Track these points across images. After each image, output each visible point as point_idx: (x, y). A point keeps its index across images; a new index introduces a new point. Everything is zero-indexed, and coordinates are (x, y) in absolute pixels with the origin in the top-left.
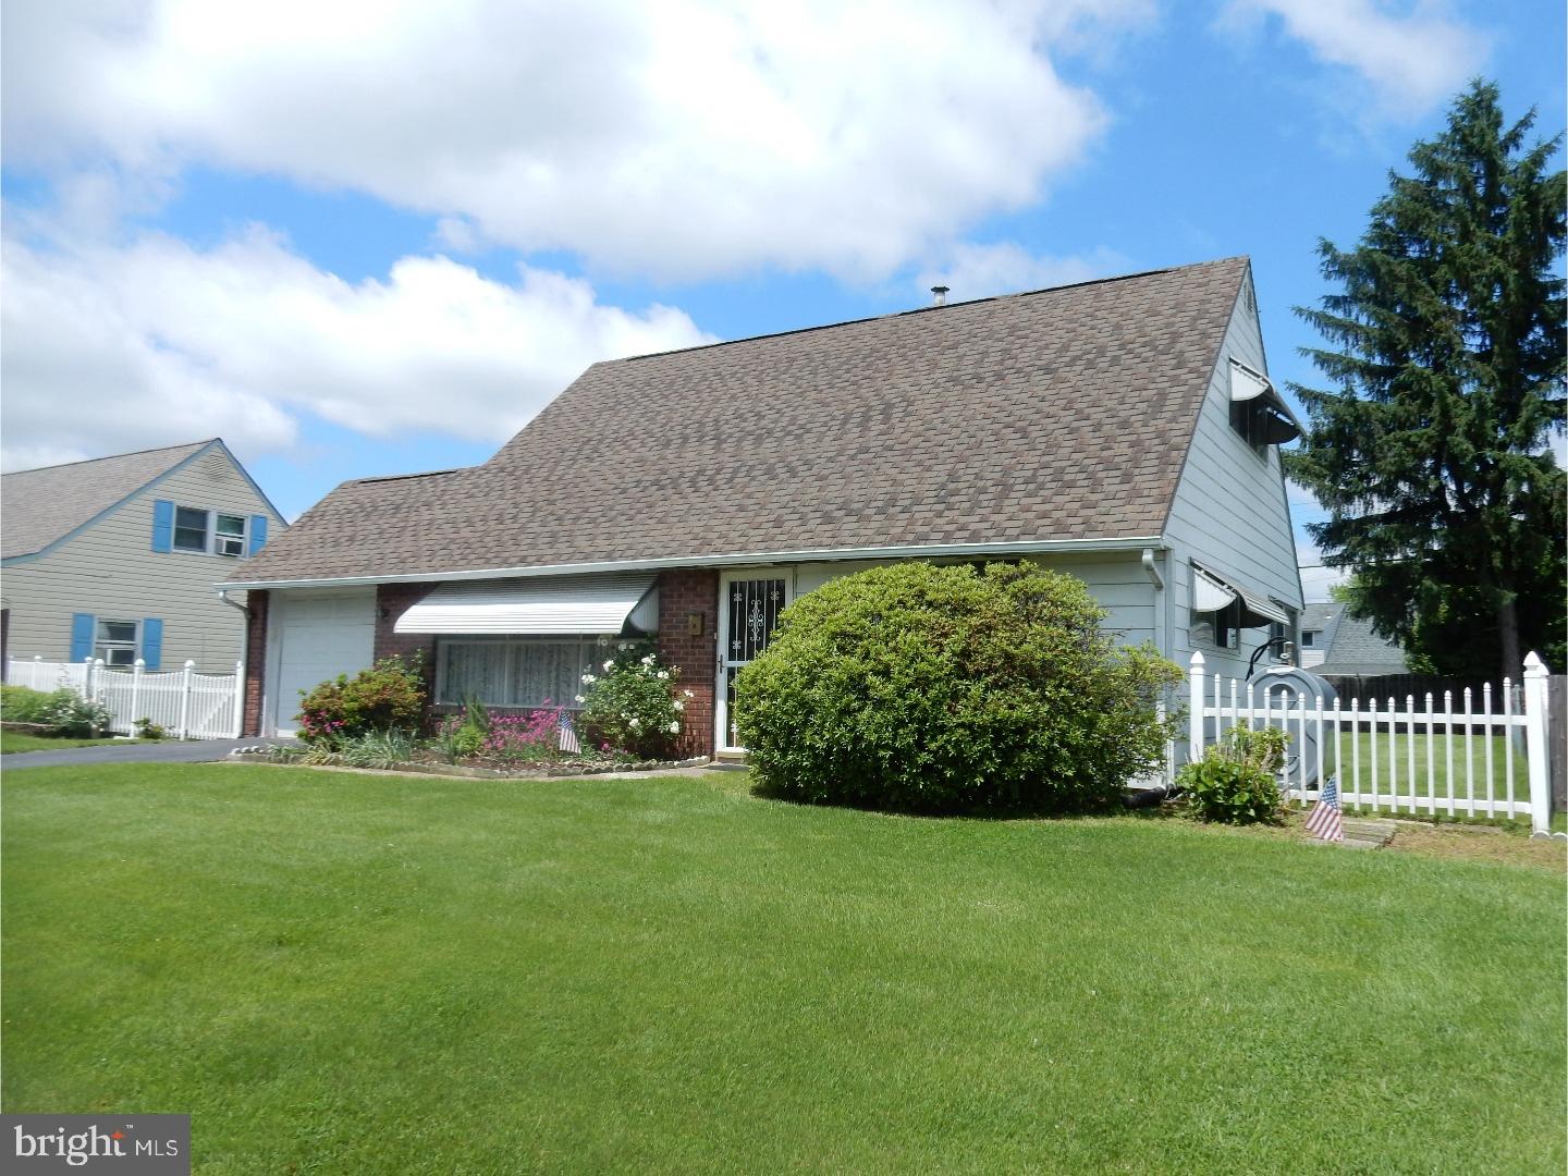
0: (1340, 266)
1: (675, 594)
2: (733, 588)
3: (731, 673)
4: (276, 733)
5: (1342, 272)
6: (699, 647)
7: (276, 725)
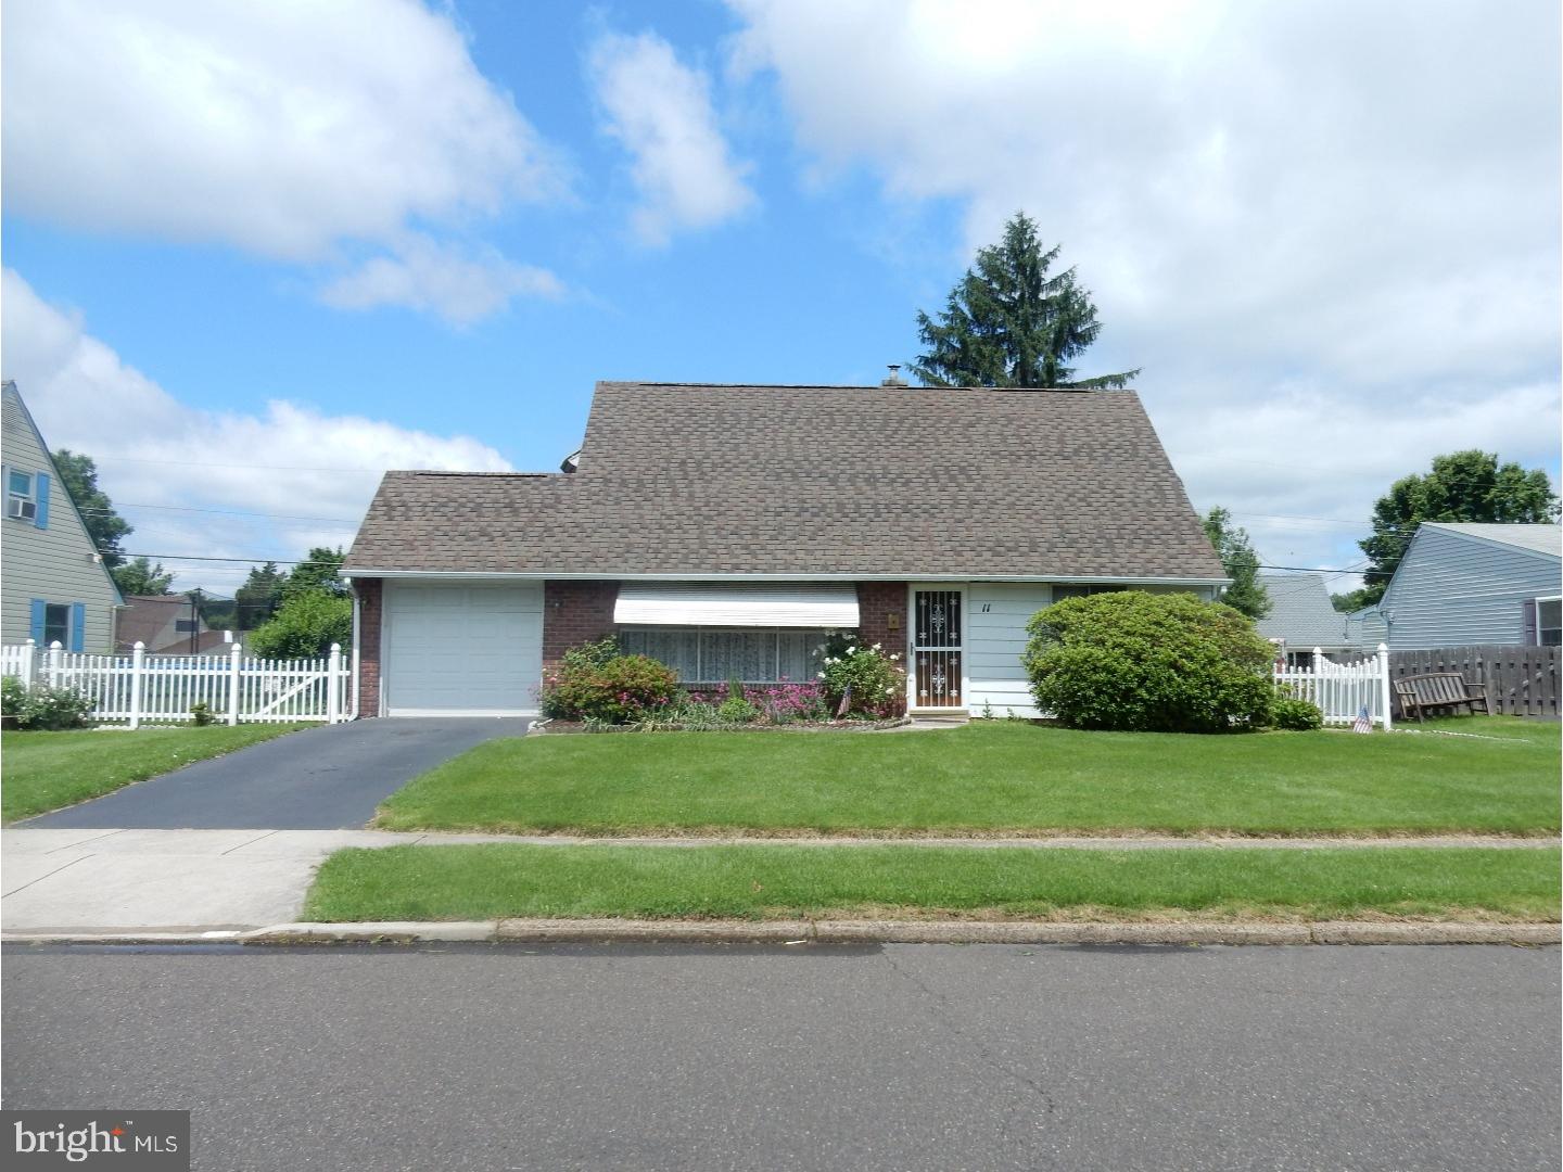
0: (933, 335)
1: (872, 598)
2: (919, 595)
3: (919, 654)
4: (388, 712)
5: (932, 339)
6: (894, 637)
7: (388, 706)
